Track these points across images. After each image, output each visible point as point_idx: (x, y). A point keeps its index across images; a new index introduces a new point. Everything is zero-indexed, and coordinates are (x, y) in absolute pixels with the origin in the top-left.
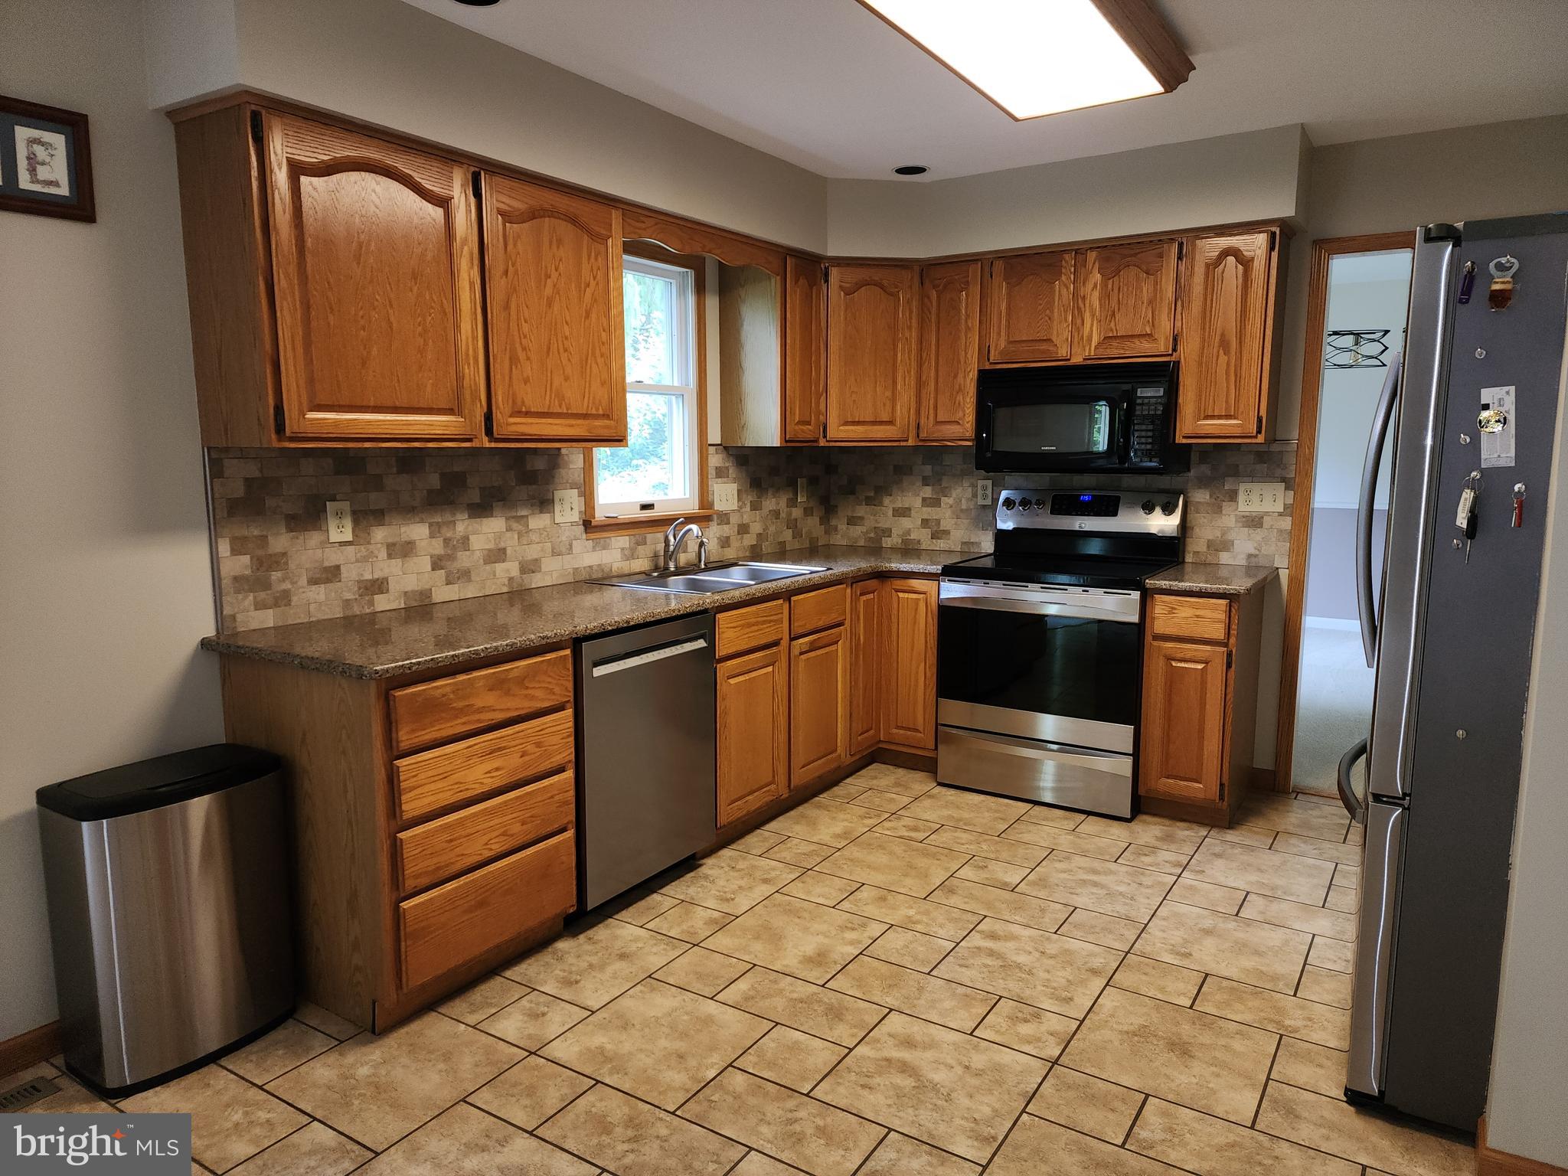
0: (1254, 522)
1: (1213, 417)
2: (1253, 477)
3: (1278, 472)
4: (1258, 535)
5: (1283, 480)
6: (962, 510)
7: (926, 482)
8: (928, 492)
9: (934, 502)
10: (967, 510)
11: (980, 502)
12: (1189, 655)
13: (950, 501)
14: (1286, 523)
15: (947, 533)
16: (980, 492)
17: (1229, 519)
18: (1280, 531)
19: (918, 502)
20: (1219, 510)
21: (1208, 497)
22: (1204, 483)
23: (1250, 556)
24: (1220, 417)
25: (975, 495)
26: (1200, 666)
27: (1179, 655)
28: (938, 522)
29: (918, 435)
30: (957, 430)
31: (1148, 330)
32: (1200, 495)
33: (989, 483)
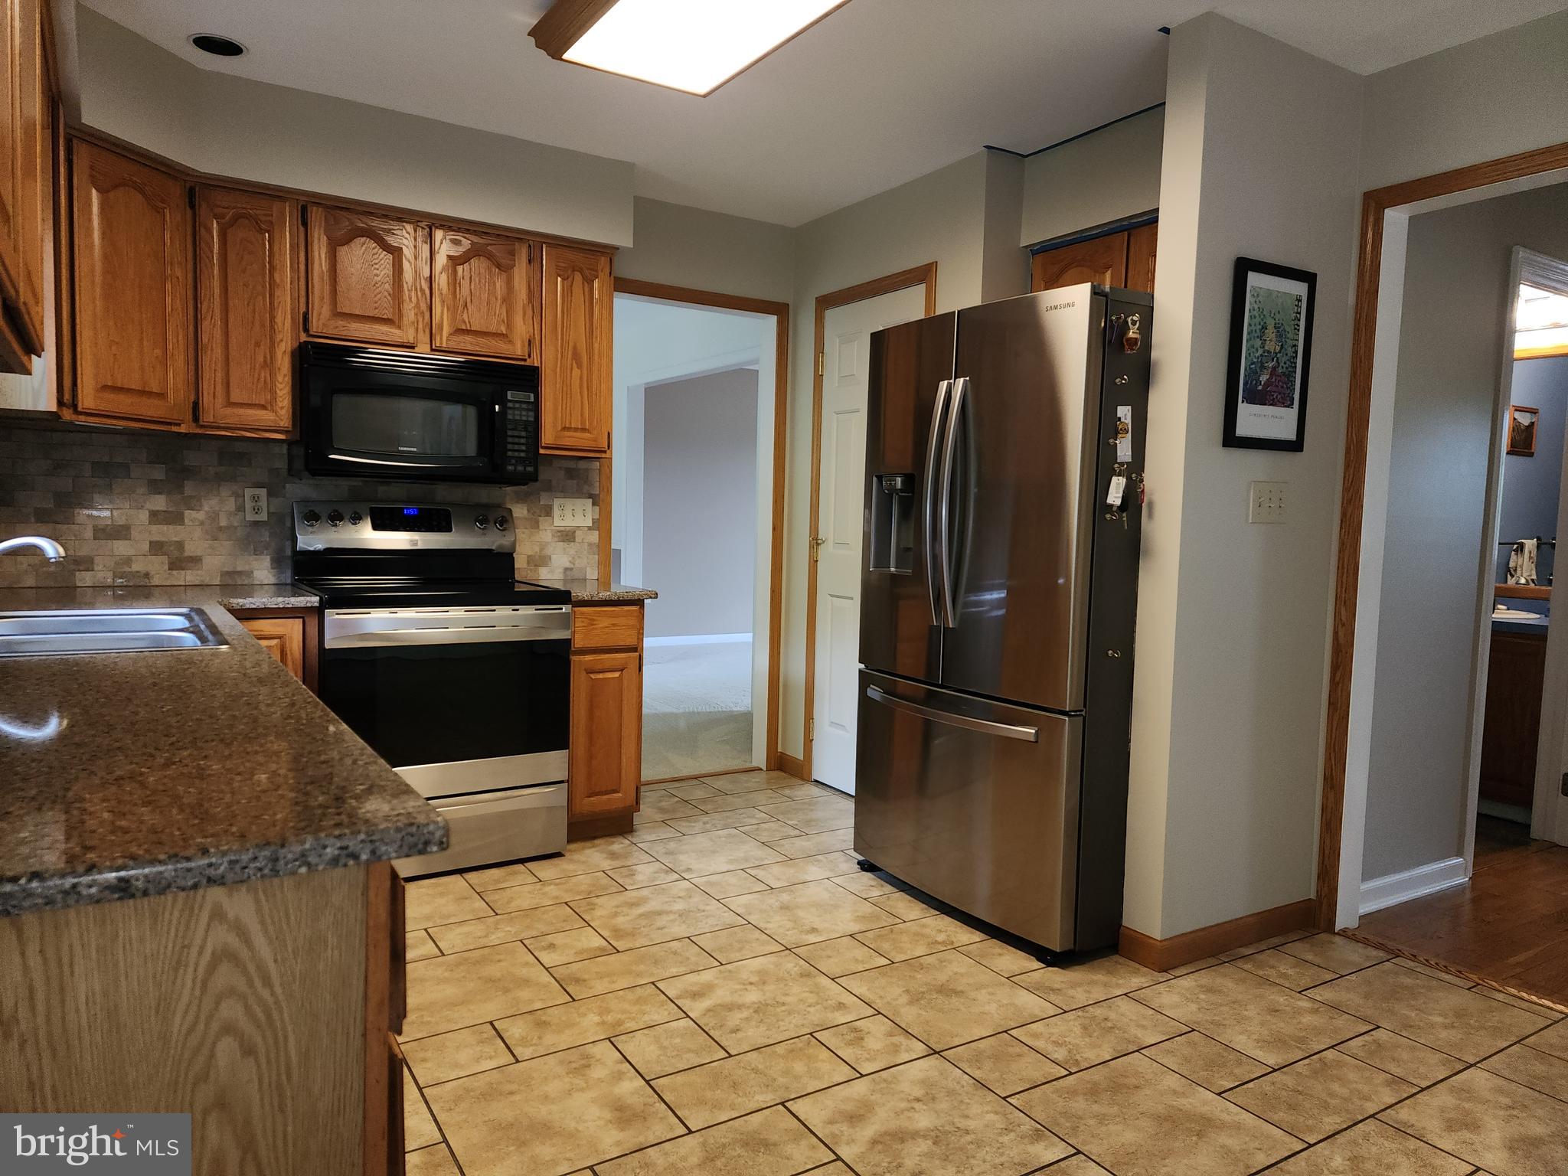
0: (567, 536)
2: (566, 493)
3: (586, 488)
4: (572, 548)
5: (590, 496)
6: (220, 529)
7: (155, 487)
8: (159, 502)
9: (174, 518)
10: (228, 527)
11: (250, 517)
12: (607, 666)
13: (201, 515)
14: (594, 537)
15: (196, 560)
16: (249, 505)
17: (546, 535)
18: (590, 545)
19: (144, 516)
20: (536, 525)
21: (525, 512)
22: (521, 499)
23: (566, 569)
24: (576, 430)
25: (241, 508)
26: (617, 675)
27: (599, 667)
28: (180, 545)
29: (196, 419)
30: (265, 417)
31: (503, 329)
32: (519, 511)
33: (263, 492)
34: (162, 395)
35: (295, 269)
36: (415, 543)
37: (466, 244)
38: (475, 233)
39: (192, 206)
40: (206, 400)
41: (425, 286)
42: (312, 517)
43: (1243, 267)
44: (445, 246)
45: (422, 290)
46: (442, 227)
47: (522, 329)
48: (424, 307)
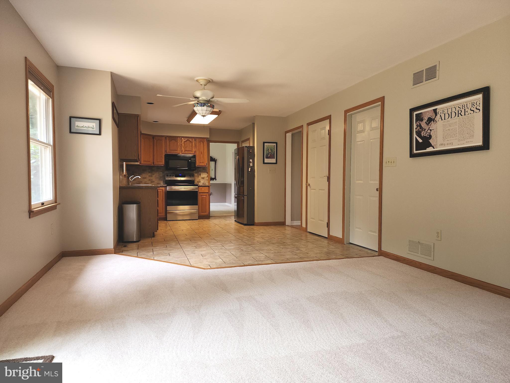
0: (203, 178)
1: (201, 163)
2: (203, 172)
3: (206, 171)
4: (204, 180)
5: (207, 172)
6: (157, 177)
7: (149, 172)
8: (150, 174)
9: (152, 176)
12: (204, 195)
13: (154, 176)
15: (154, 181)
17: (200, 178)
18: (207, 179)
19: (148, 176)
20: (199, 177)
22: (196, 173)
23: (203, 183)
24: (202, 163)
25: (159, 175)
27: (203, 195)
28: (152, 180)
29: (153, 164)
30: (161, 163)
31: (191, 150)
32: (196, 175)
33: (162, 173)
34: (150, 161)
35: (165, 144)
36: (180, 179)
37: (186, 140)
38: (187, 138)
39: (153, 138)
40: (155, 162)
41: (181, 145)
42: (167, 176)
43: (264, 143)
44: (184, 140)
45: (180, 146)
46: (183, 138)
47: (194, 150)
48: (181, 148)
